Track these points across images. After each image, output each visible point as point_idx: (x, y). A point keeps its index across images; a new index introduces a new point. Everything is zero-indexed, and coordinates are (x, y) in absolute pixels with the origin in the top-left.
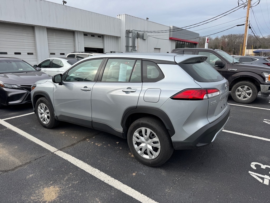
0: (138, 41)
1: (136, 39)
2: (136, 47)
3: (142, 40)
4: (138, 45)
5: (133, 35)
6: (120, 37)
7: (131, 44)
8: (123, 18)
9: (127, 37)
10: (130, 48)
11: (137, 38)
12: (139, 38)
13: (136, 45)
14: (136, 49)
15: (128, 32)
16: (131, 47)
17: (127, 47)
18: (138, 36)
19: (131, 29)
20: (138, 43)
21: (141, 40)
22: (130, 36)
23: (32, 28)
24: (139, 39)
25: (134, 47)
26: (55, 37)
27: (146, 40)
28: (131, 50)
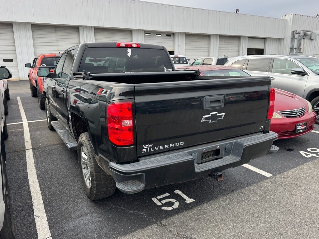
0: (304, 42)
1: (302, 40)
2: (301, 48)
4: (304, 46)
5: (299, 36)
6: (284, 39)
7: (295, 46)
8: (289, 18)
9: (293, 38)
10: (294, 50)
11: (304, 38)
13: (302, 47)
14: (301, 51)
15: (294, 33)
16: (296, 48)
17: (291, 49)
19: (298, 30)
20: (304, 44)
21: (308, 40)
22: (296, 37)
23: (208, 36)
24: (306, 39)
25: (299, 48)
26: (224, 43)
27: (314, 40)
28: (295, 52)
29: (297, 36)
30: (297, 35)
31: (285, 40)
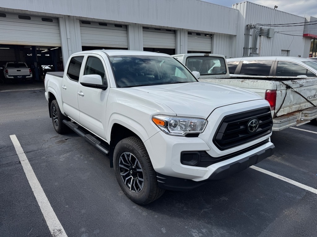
0: (260, 40)
2: (257, 49)
3: (266, 38)
4: (260, 46)
5: (254, 31)
6: (235, 36)
7: (250, 46)
8: (242, 8)
9: (247, 35)
10: (249, 50)
11: (260, 36)
12: (262, 36)
13: (258, 47)
14: (258, 52)
15: (249, 28)
16: (250, 48)
17: (245, 49)
18: (261, 33)
19: (253, 23)
20: (260, 43)
22: (250, 34)
25: (254, 49)
27: (272, 38)
28: (250, 53)
29: (251, 32)
30: (253, 30)
31: (237, 37)
